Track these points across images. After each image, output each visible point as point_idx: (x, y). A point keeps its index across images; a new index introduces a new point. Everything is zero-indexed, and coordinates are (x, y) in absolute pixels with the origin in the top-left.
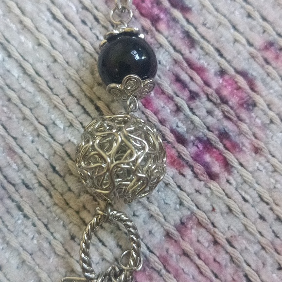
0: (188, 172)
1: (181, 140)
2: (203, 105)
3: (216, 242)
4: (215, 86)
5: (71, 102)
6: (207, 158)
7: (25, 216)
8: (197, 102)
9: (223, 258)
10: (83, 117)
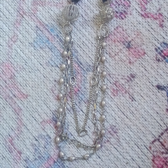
0: (118, 18)
1: (117, 12)
2: (121, 6)
3: (123, 30)
4: (123, 3)
5: (97, 6)
6: (122, 16)
7: (89, 26)
8: (120, 6)
9: (125, 33)
10: (99, 9)
